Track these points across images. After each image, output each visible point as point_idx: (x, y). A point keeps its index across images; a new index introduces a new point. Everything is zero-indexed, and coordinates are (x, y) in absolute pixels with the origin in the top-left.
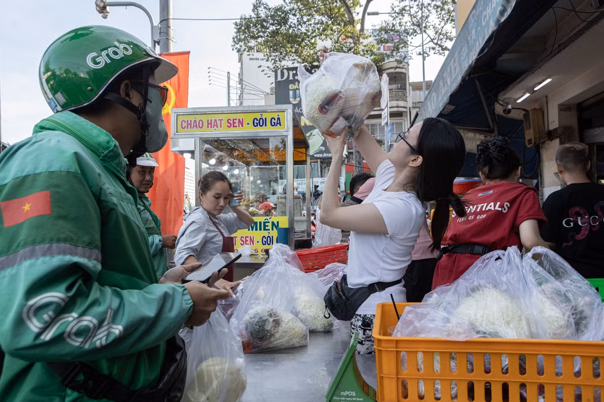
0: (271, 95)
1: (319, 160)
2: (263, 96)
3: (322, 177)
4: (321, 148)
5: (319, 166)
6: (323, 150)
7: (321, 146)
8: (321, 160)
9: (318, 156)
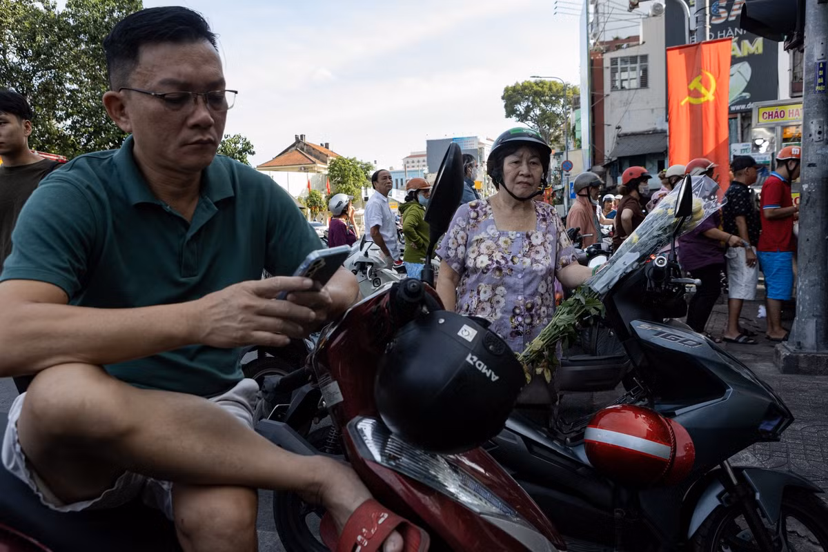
0: (653, 18)
1: (739, 116)
2: (641, 20)
3: (743, 141)
4: (744, 94)
5: (739, 125)
6: (748, 97)
7: (744, 91)
8: (744, 114)
9: (738, 108)
